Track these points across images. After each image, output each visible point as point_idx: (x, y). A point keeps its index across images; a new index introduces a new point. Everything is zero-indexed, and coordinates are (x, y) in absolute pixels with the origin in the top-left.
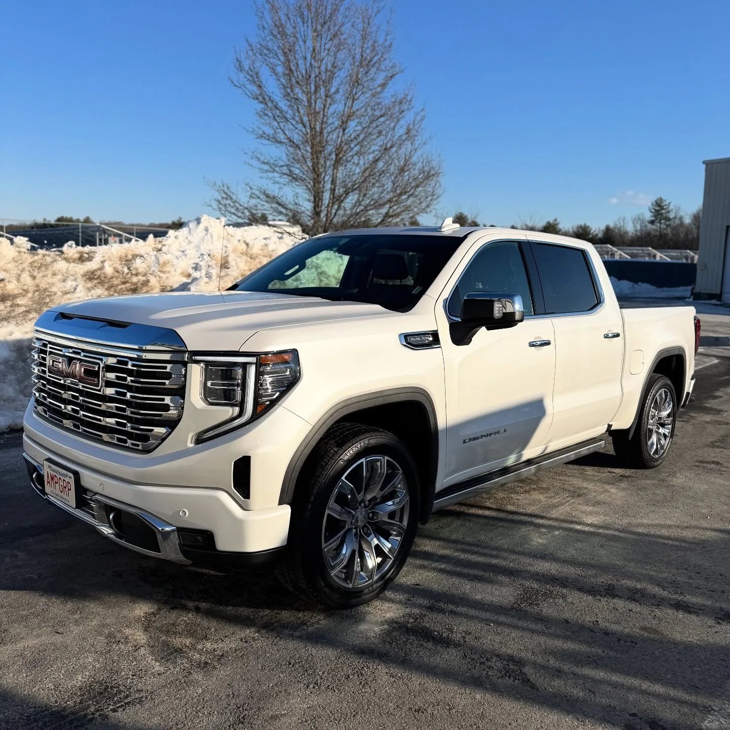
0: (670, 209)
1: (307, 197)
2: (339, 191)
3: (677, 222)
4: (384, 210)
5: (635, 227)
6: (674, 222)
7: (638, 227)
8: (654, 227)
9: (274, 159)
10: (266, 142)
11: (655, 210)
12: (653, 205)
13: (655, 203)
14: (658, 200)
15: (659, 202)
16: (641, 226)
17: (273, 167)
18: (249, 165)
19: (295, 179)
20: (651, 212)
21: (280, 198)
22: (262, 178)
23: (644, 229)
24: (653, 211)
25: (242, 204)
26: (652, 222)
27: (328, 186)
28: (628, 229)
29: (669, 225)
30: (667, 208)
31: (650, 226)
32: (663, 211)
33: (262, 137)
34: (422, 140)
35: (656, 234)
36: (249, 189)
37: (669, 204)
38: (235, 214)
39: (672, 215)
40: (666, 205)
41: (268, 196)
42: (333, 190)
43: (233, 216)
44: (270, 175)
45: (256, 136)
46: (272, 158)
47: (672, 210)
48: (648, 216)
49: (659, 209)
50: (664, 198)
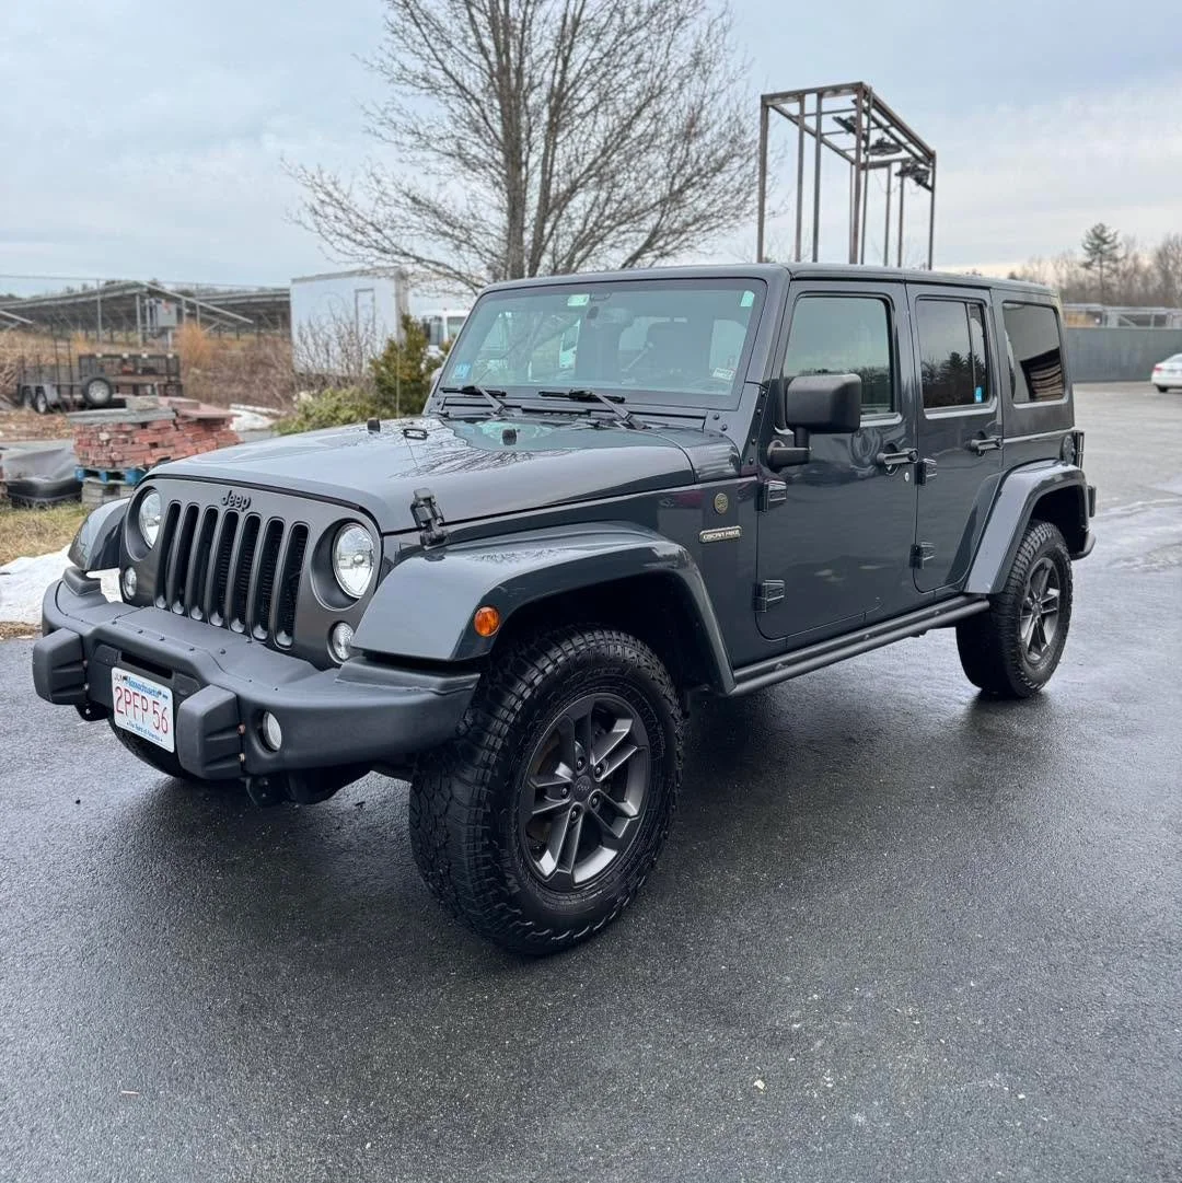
0: (1117, 242)
1: (496, 200)
2: (559, 186)
3: (1130, 263)
4: (650, 222)
5: (1058, 274)
6: (1124, 265)
7: (1064, 274)
8: (1090, 273)
9: (428, 124)
10: (408, 89)
11: (1093, 244)
12: (1089, 237)
13: (1091, 234)
14: (1097, 227)
15: (1098, 232)
16: (1068, 272)
17: (423, 140)
18: (375, 134)
19: (470, 164)
20: (1086, 248)
21: (440, 206)
22: (401, 161)
23: (1074, 278)
24: (1088, 246)
25: (361, 214)
26: (1087, 266)
27: (537, 178)
28: (1047, 278)
29: (1116, 271)
30: (1113, 241)
31: (1083, 271)
32: (1105, 247)
33: (400, 78)
34: (726, 73)
35: (1093, 284)
36: (374, 184)
37: (1116, 234)
38: (348, 237)
39: (1120, 253)
40: (1110, 236)
41: (414, 199)
42: (546, 185)
43: (346, 241)
44: (419, 155)
45: (388, 78)
46: (422, 122)
47: (1121, 244)
48: (1082, 256)
49: (1099, 244)
50: (1107, 225)
